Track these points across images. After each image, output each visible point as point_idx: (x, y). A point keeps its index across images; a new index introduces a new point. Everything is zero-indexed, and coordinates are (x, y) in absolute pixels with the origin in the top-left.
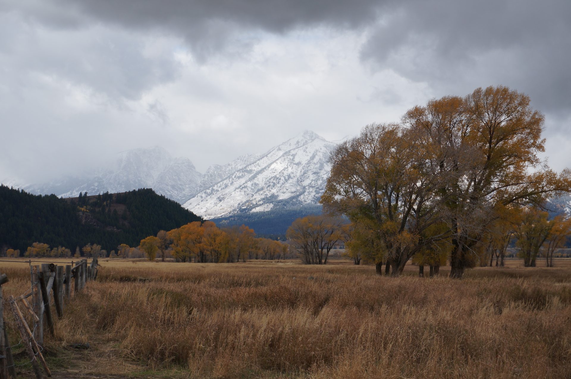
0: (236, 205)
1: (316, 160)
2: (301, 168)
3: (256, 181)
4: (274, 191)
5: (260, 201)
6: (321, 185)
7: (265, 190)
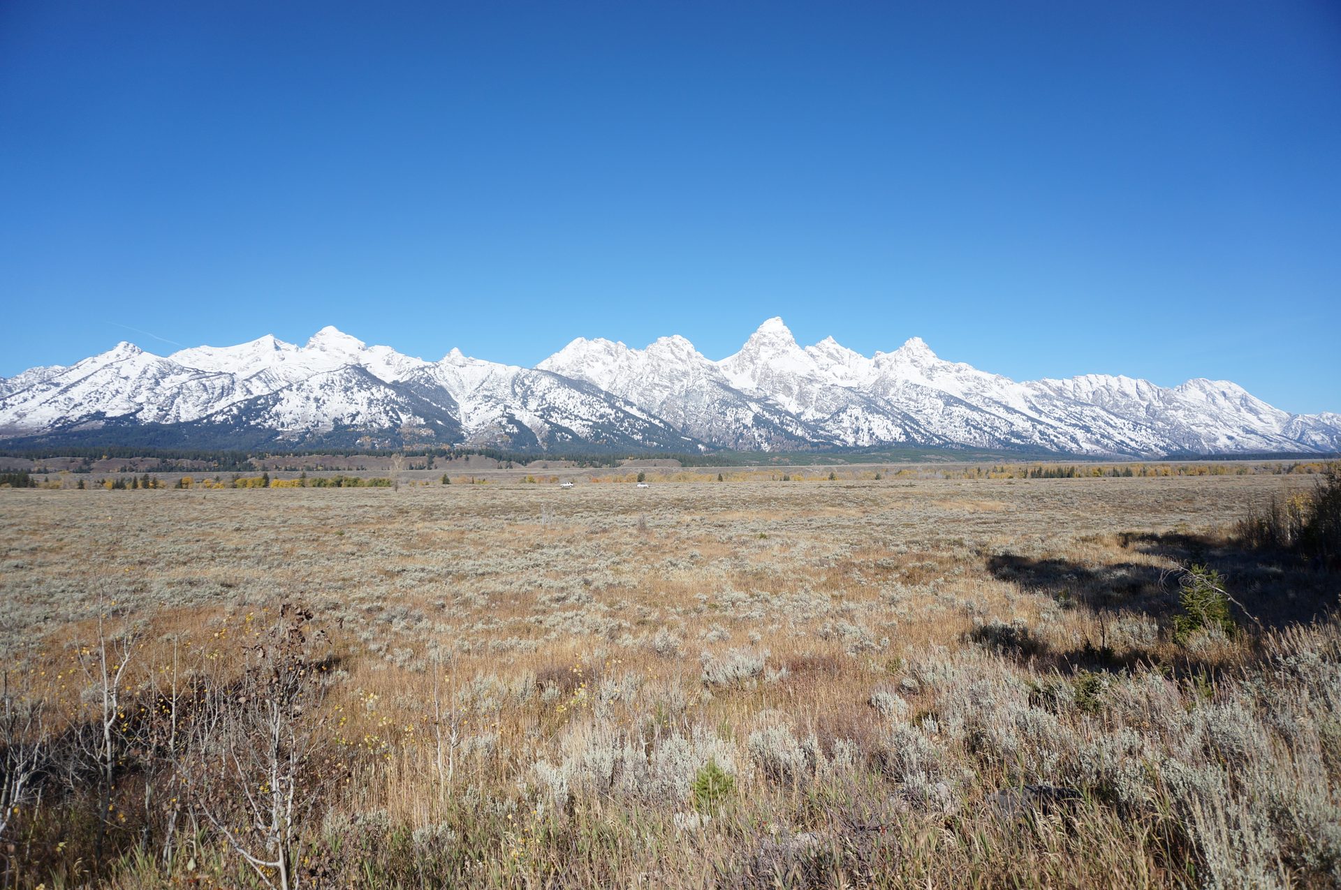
0: (46, 423)
1: (149, 375)
2: (130, 382)
3: (69, 394)
4: (99, 407)
5: (81, 418)
6: (164, 402)
7: (85, 404)
